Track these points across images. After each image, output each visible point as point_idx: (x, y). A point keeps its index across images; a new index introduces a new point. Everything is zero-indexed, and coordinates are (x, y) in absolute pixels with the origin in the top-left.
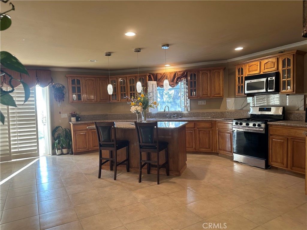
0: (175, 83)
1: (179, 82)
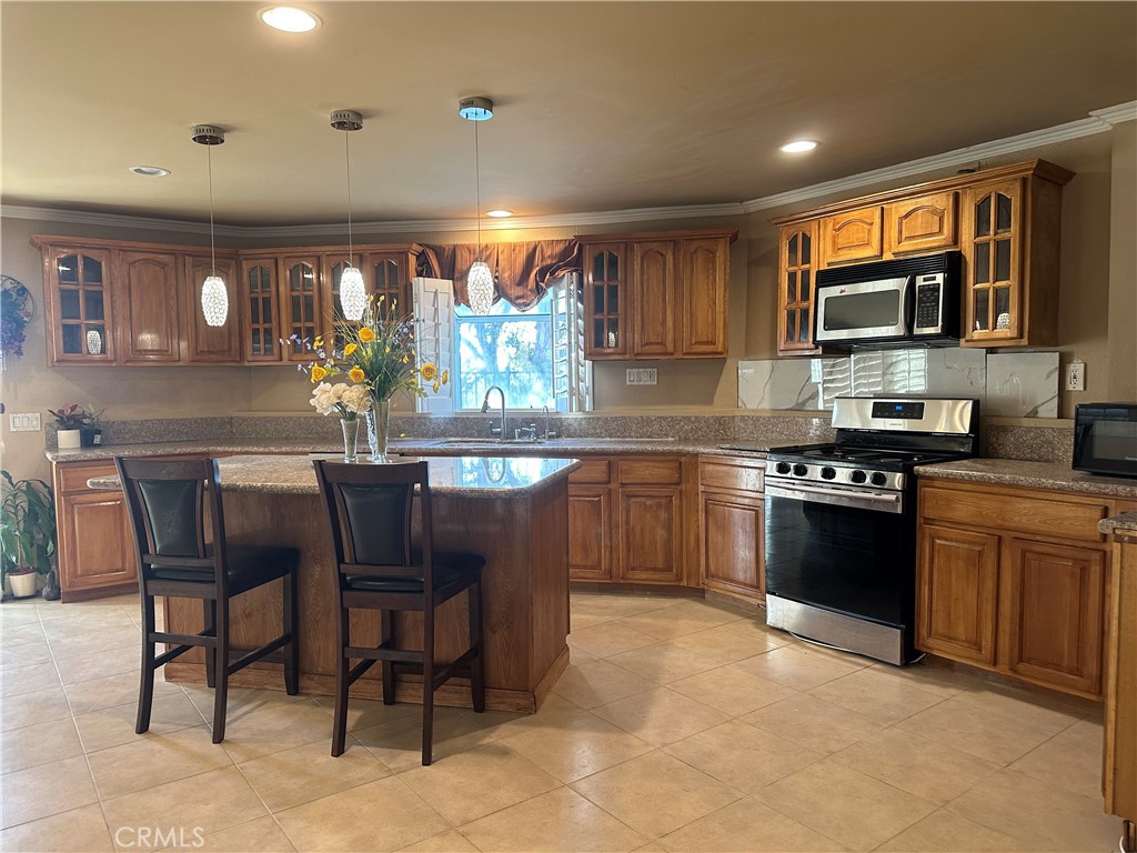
0: (531, 290)
1: (548, 286)
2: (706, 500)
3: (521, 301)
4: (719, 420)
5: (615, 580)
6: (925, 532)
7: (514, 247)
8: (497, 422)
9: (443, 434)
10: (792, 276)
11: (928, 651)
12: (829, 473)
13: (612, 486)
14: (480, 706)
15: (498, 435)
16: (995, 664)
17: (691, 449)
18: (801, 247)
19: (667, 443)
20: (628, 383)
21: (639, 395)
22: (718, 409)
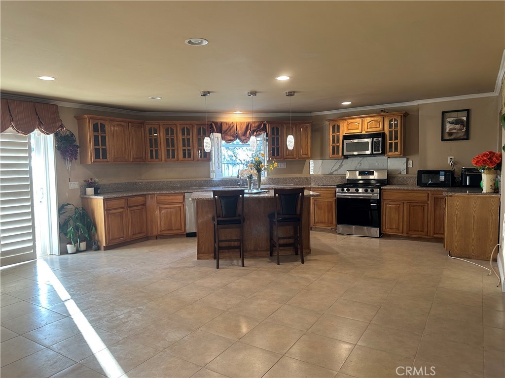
0: (248, 137)
2: (314, 201)
6: (384, 203)
7: (242, 123)
9: (218, 185)
10: (333, 136)
11: (386, 233)
16: (403, 233)
18: (336, 128)
21: (280, 171)
22: (304, 175)
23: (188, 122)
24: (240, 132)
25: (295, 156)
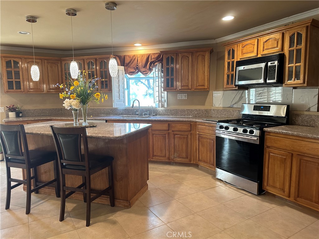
0: (148, 69)
1: (152, 67)
2: (199, 136)
3: (144, 73)
4: (206, 111)
5: (170, 161)
6: (267, 150)
7: (143, 56)
8: (137, 110)
9: (122, 114)
10: (229, 63)
11: (267, 190)
12: (235, 130)
13: (170, 131)
14: (113, 205)
15: (138, 114)
16: (289, 197)
17: (194, 120)
18: (232, 53)
19: (190, 118)
20: (178, 98)
21: (182, 102)
22: (206, 107)
23: (92, 56)
24: (140, 64)
25: (190, 88)
